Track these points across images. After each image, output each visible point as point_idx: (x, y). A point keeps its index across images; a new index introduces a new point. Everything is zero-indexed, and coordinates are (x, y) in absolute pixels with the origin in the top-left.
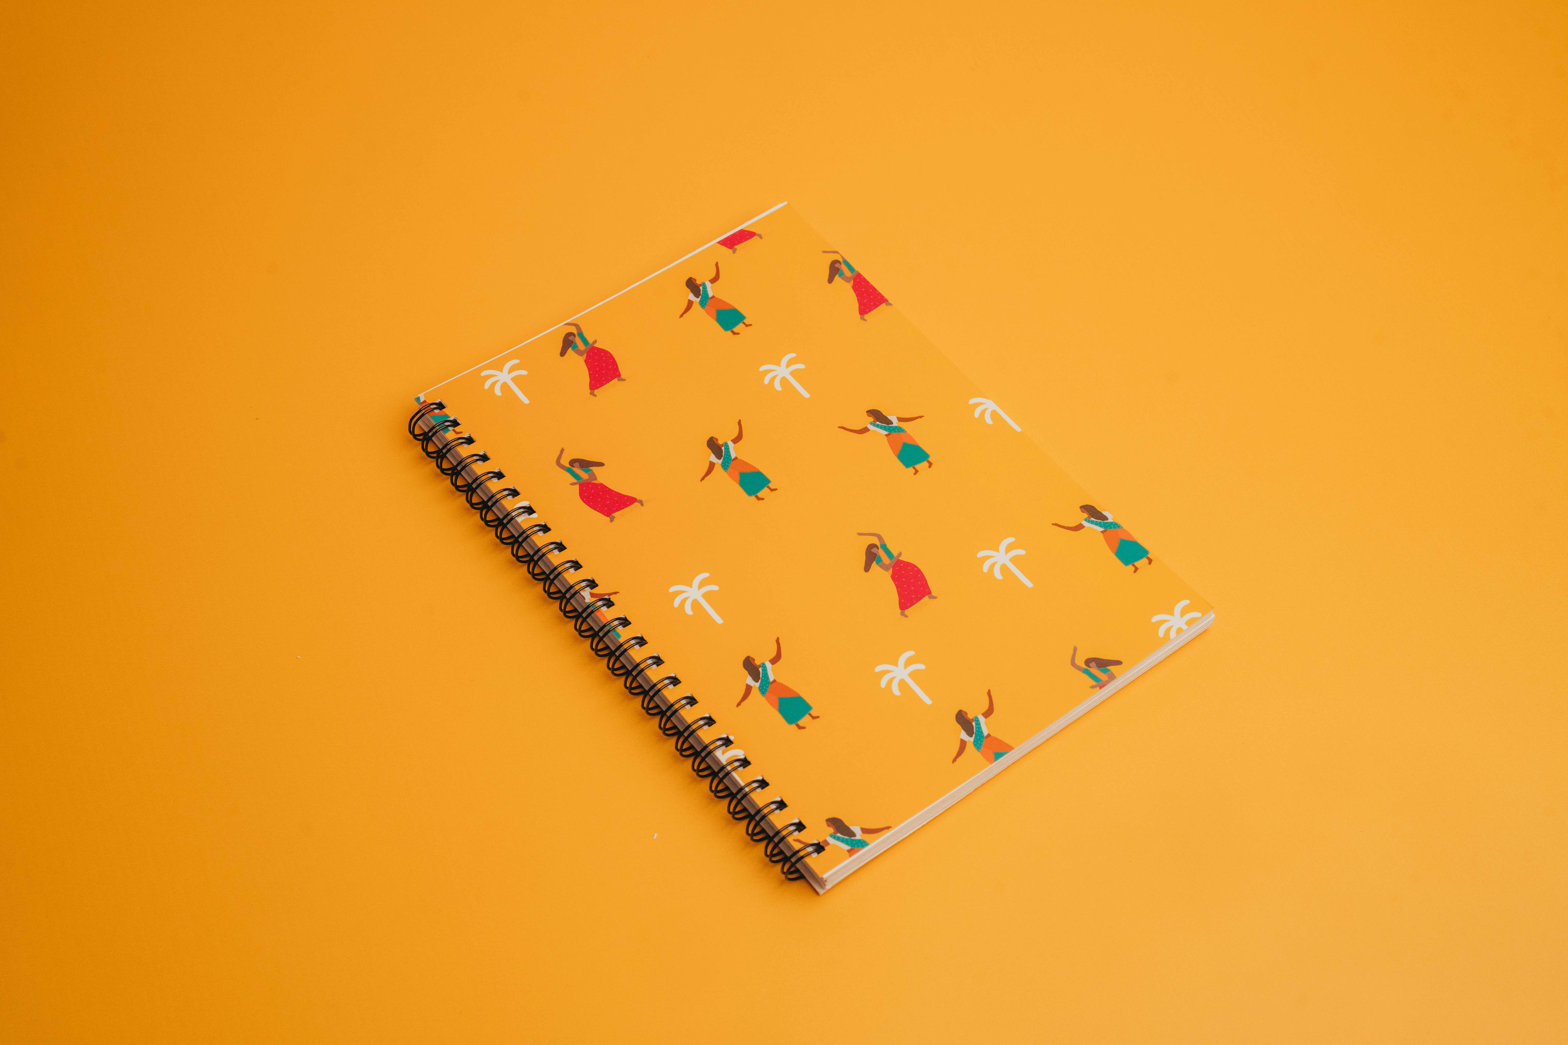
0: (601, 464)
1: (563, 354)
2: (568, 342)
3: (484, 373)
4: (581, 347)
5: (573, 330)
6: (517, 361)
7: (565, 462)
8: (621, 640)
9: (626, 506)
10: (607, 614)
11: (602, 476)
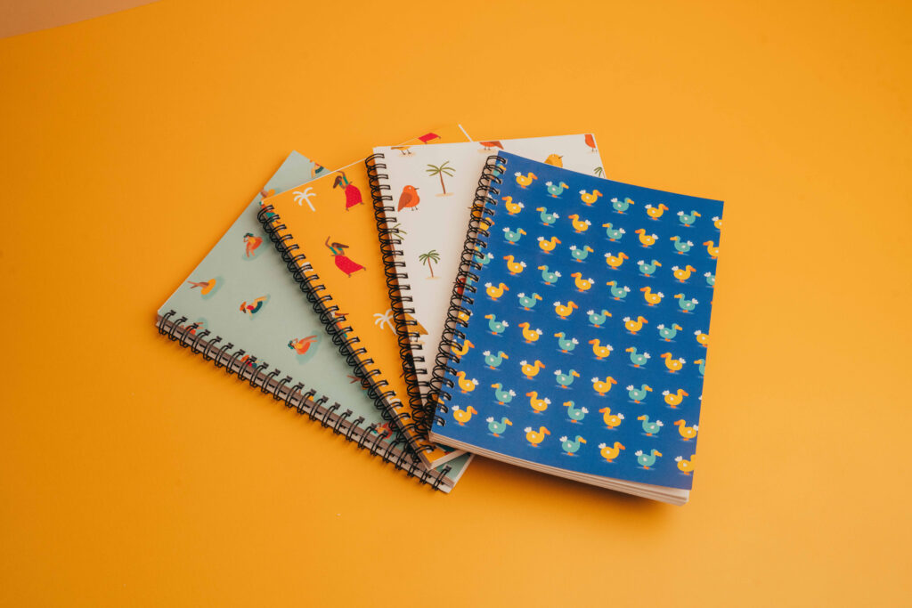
0: (347, 247)
1: (335, 187)
2: (338, 181)
3: (295, 193)
4: (344, 184)
5: (341, 175)
6: (311, 188)
7: (330, 243)
8: (348, 339)
9: (357, 270)
10: (343, 325)
11: (348, 253)
